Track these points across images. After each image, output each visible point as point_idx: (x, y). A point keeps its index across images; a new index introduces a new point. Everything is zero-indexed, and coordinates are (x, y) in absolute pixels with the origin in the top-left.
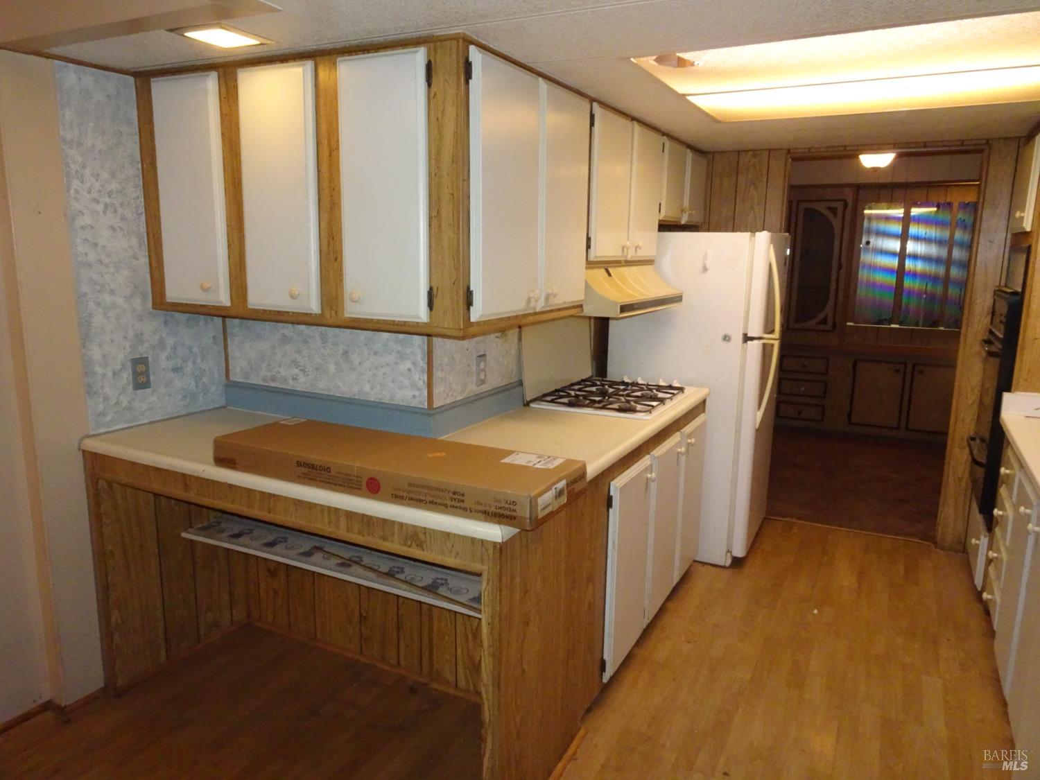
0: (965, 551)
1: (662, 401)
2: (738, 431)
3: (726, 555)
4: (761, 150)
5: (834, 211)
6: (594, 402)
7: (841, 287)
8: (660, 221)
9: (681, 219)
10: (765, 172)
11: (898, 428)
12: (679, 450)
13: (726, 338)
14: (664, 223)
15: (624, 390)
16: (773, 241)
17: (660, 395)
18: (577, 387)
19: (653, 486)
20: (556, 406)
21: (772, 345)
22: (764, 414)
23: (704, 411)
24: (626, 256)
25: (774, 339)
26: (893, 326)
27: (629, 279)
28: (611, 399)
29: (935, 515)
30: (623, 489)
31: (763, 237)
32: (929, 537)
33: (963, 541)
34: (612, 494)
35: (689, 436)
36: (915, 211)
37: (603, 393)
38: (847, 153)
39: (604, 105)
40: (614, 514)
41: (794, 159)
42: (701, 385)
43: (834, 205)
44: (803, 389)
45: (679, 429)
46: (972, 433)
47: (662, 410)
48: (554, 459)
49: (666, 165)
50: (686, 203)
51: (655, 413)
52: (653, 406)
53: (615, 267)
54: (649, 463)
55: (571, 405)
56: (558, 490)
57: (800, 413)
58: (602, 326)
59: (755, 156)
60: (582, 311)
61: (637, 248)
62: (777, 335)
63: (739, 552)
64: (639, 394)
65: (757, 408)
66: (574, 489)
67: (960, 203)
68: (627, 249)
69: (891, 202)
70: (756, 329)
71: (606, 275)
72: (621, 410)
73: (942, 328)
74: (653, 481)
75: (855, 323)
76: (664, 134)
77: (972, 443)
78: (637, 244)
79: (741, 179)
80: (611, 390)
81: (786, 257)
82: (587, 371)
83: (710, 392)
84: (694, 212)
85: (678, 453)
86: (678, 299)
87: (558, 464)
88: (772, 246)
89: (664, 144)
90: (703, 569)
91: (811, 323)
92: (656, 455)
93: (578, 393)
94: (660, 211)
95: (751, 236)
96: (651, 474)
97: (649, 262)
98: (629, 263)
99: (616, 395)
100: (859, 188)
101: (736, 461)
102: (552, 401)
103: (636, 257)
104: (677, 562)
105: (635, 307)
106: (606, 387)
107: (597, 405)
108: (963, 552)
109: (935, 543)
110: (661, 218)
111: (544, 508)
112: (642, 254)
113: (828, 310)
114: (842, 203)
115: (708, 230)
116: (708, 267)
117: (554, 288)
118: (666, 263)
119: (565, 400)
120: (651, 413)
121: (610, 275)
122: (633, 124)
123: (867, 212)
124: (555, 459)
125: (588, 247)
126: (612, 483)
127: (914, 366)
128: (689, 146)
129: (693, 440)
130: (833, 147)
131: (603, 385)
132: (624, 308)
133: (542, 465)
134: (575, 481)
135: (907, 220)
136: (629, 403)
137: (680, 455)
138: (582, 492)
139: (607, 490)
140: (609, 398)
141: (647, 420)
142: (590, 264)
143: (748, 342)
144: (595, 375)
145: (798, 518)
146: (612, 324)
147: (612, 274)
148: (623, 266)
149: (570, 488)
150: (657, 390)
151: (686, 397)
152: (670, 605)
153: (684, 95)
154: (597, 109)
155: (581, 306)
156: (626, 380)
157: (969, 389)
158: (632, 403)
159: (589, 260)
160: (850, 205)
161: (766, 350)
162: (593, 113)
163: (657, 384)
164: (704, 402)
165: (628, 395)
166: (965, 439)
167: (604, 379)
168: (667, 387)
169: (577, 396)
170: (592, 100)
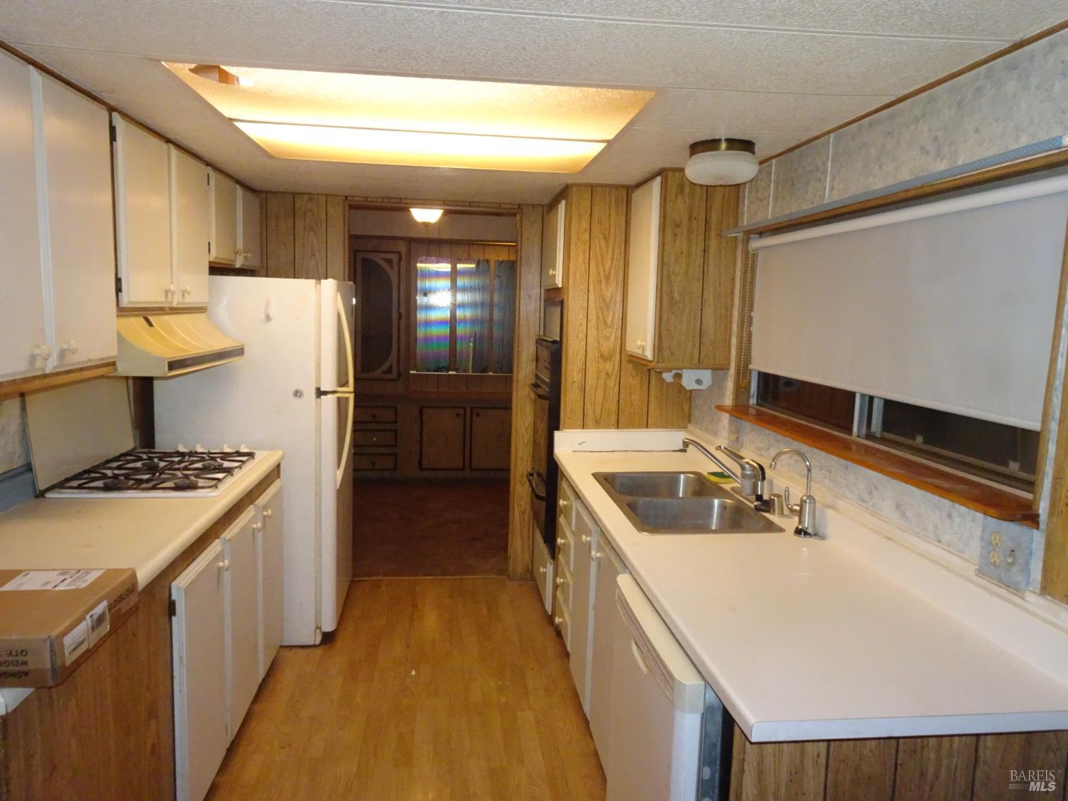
0: (533, 578)
1: (229, 471)
2: (318, 495)
3: (315, 632)
4: (318, 194)
5: (390, 262)
6: (140, 481)
7: (402, 336)
8: (210, 262)
9: (235, 261)
10: (323, 218)
11: (463, 469)
12: (255, 526)
13: (298, 394)
14: (214, 265)
15: (180, 462)
16: (339, 289)
17: (226, 464)
18: (115, 464)
19: (227, 576)
20: (86, 493)
21: (347, 399)
22: (344, 472)
23: (278, 477)
24: (171, 302)
25: (349, 392)
26: (450, 373)
27: (176, 328)
28: (163, 476)
29: (505, 549)
30: (188, 590)
31: (329, 285)
32: (503, 571)
33: (530, 569)
34: (174, 597)
35: (265, 508)
36: (460, 266)
37: (152, 469)
38: (401, 205)
39: (125, 116)
40: (179, 623)
41: (351, 207)
42: (272, 448)
43: (389, 256)
44: (375, 439)
45: (252, 502)
46: (530, 470)
47: (231, 482)
48: (87, 573)
49: (213, 200)
50: (240, 244)
51: (223, 487)
52: (219, 480)
53: (156, 314)
54: (219, 549)
55: (107, 488)
56: (95, 617)
57: (374, 464)
58: (143, 389)
59: (311, 200)
60: (116, 370)
61: (184, 292)
62: (351, 387)
63: (329, 626)
64: (199, 465)
65: (337, 468)
66: (120, 609)
67: (496, 261)
68: (173, 294)
69: (440, 256)
70: (329, 383)
71: (146, 325)
72: (178, 488)
73: (491, 374)
74: (227, 570)
75: (417, 371)
76: (208, 164)
77: (531, 478)
78: (184, 289)
79: (299, 223)
80: (162, 464)
81: (352, 307)
82: (127, 441)
83: (284, 452)
84: (249, 255)
85: (254, 529)
86: (239, 352)
87: (94, 579)
88: (339, 294)
89: (208, 175)
90: (291, 653)
91: (378, 373)
92: (227, 538)
93: (116, 472)
94: (209, 252)
95: (316, 284)
96: (223, 561)
97: (201, 310)
98: (174, 311)
99: (169, 469)
100: (410, 241)
101: (318, 527)
102: (80, 487)
103: (183, 303)
104: (261, 656)
105: (188, 363)
106: (156, 460)
107: (144, 485)
108: (532, 581)
109: (508, 576)
110: (211, 259)
111: (74, 649)
112: (190, 300)
113: (393, 358)
114: (397, 255)
115: (267, 276)
116: (271, 316)
117: (72, 342)
118: (222, 310)
119: (100, 483)
120: (216, 488)
121: (150, 324)
122: (169, 148)
123: (419, 265)
124: (88, 571)
125: (119, 290)
126: (174, 584)
127: (472, 408)
128: (238, 182)
129: (270, 511)
130: (389, 198)
131: (150, 458)
132: (173, 365)
133: (69, 585)
134: (121, 598)
135: (454, 274)
136: (188, 479)
137: (256, 531)
138: (134, 610)
139: (167, 594)
140: (161, 474)
141: (213, 497)
142: (122, 311)
143: (322, 397)
144: (138, 446)
145: (385, 575)
146: (157, 385)
147: (154, 324)
148: (168, 314)
149: (114, 610)
150: (223, 459)
151: (257, 464)
152: (258, 707)
153: (231, 119)
154: (119, 122)
155: (114, 364)
156: (182, 449)
157: (524, 428)
158: (192, 478)
159: (120, 306)
160: (404, 257)
161: (341, 403)
162: (114, 125)
163: (221, 451)
164: (279, 466)
165: (186, 468)
166: (525, 476)
167: (152, 450)
168: (234, 453)
169: (116, 476)
170: (111, 109)
